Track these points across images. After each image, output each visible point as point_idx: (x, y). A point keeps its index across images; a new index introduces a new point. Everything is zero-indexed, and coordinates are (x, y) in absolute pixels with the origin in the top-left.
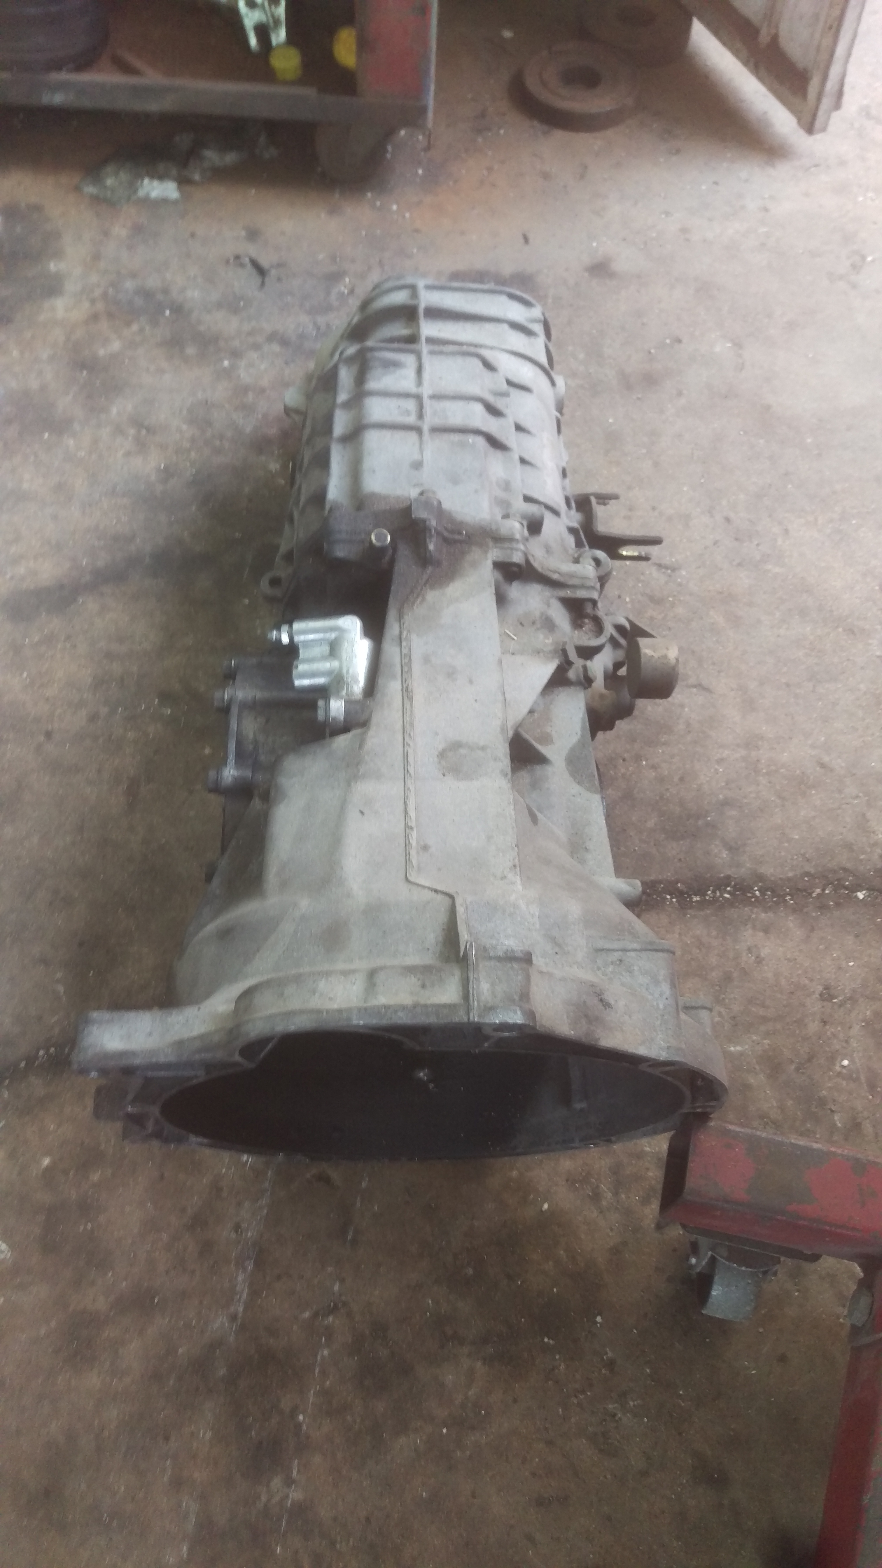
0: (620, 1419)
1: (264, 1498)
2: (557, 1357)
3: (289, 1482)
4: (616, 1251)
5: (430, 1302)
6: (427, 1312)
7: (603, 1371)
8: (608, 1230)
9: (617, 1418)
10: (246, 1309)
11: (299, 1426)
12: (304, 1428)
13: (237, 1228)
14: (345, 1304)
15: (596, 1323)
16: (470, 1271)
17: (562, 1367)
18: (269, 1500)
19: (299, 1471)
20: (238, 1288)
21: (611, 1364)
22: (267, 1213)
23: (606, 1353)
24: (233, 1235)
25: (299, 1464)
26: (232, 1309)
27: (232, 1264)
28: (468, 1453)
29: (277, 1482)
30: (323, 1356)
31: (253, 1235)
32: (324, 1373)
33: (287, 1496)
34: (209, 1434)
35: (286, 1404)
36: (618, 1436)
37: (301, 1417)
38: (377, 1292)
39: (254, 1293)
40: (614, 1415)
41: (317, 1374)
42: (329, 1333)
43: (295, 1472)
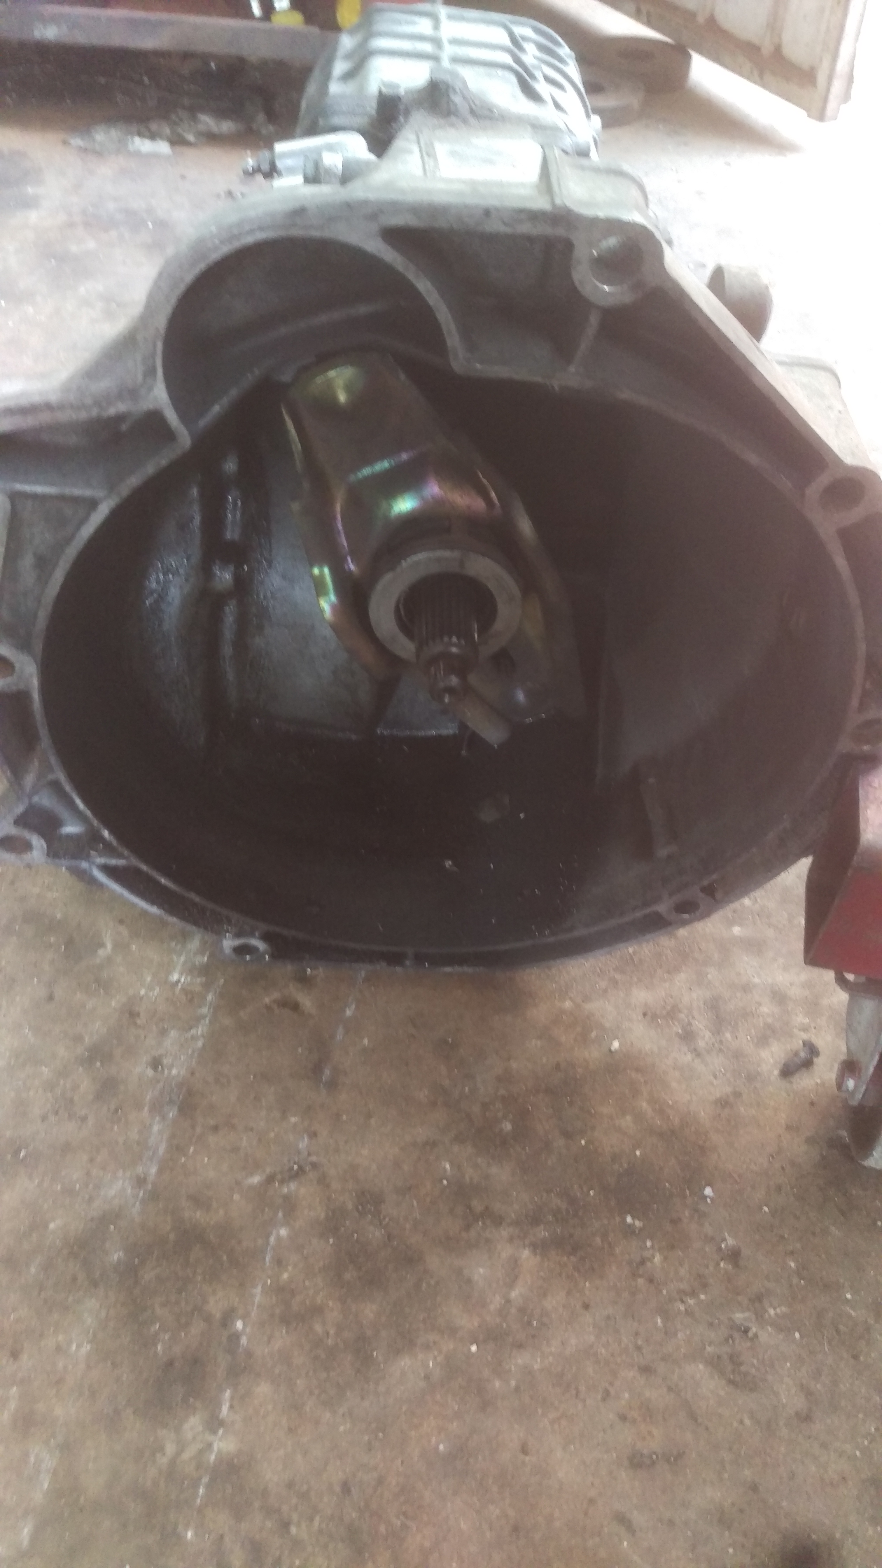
0: (756, 1336)
1: (170, 1449)
2: (649, 1244)
3: (214, 1424)
4: (723, 1103)
5: (448, 1166)
6: (444, 1179)
7: (722, 1264)
8: (712, 1078)
9: (750, 1334)
10: (160, 1171)
11: (235, 1337)
12: (244, 1340)
13: (156, 1063)
14: (314, 1166)
15: (705, 1197)
16: (507, 1126)
17: (658, 1259)
18: (179, 1453)
19: (231, 1407)
20: (152, 1141)
21: (734, 1256)
22: (204, 1045)
23: (724, 1240)
24: (150, 1072)
25: (232, 1398)
26: (140, 1170)
27: (146, 1109)
28: (513, 1383)
29: (194, 1424)
30: (279, 1239)
31: (179, 1072)
32: (279, 1262)
33: (210, 1446)
34: (86, 1348)
35: (216, 1305)
36: (755, 1361)
37: (239, 1325)
38: (365, 1152)
39: (177, 1148)
40: (746, 1331)
41: (268, 1264)
42: (290, 1206)
43: (225, 1409)
